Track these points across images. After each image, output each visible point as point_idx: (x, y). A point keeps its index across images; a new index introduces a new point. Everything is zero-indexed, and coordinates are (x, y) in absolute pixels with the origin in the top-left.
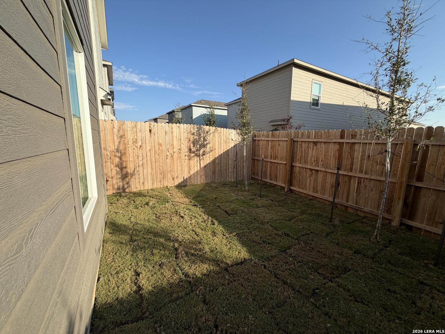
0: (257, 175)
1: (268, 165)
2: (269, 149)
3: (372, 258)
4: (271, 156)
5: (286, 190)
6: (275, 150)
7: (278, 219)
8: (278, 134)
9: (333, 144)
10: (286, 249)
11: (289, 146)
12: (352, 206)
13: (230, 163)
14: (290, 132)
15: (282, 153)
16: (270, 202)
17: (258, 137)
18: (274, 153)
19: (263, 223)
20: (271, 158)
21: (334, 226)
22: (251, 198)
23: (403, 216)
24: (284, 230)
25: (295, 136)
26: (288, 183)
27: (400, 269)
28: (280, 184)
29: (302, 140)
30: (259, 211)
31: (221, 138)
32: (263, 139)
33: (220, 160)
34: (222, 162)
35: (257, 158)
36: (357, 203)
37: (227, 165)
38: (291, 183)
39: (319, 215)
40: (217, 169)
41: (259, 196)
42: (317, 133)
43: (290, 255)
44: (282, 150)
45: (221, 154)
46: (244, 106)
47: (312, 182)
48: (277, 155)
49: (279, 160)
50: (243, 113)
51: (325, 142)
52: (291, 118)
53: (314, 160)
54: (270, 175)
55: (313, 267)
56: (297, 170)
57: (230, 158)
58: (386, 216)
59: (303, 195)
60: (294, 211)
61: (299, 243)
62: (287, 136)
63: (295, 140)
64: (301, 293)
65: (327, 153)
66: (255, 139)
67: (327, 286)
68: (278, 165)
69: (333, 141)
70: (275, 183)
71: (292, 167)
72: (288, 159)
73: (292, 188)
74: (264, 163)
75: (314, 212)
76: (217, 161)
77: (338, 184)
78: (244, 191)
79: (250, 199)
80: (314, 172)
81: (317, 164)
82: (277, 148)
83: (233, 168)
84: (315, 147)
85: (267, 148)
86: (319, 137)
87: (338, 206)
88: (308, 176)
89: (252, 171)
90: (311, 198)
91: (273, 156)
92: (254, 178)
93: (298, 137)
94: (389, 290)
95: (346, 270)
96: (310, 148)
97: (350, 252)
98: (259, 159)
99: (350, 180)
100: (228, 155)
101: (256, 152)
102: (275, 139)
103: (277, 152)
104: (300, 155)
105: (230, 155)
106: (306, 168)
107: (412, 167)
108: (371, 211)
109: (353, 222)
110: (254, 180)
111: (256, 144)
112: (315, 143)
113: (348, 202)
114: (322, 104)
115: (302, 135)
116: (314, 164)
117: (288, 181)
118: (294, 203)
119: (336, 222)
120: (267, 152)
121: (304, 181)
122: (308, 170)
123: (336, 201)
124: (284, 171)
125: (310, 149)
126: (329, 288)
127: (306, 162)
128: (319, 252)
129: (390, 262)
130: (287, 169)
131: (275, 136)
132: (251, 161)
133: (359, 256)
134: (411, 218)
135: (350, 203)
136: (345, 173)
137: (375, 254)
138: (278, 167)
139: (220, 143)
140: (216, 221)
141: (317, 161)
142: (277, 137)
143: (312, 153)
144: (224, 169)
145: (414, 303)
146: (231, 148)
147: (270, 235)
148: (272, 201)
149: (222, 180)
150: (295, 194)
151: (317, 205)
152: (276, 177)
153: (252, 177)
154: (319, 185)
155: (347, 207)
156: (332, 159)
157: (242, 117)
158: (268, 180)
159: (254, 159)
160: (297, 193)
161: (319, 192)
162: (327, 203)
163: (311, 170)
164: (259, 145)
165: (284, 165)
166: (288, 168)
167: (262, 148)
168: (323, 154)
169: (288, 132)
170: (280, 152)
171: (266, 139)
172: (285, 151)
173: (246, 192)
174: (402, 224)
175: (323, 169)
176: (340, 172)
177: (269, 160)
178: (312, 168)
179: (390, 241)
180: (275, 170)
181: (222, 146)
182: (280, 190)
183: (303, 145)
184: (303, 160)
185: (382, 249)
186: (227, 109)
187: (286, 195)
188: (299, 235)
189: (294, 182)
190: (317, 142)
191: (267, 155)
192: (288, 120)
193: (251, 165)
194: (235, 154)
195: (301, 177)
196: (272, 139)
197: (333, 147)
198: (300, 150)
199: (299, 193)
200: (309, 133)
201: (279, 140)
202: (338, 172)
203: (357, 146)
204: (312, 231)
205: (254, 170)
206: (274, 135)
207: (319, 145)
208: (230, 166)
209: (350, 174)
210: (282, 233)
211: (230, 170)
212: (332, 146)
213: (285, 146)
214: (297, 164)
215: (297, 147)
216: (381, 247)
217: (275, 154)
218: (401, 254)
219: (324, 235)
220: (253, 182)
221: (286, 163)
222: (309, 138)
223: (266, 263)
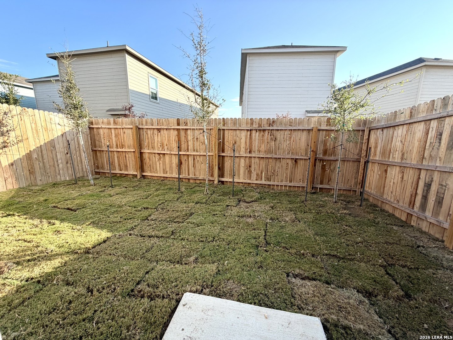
0: (103, 168)
1: (114, 155)
2: (114, 138)
3: (205, 203)
4: (117, 145)
5: (139, 177)
6: (120, 138)
7: (136, 200)
8: (120, 121)
9: (172, 130)
10: (147, 218)
11: (135, 133)
12: (192, 177)
13: (59, 157)
14: (134, 120)
15: (128, 140)
16: (124, 189)
17: (96, 124)
18: (119, 142)
19: (120, 207)
20: (117, 147)
21: (182, 193)
22: (100, 190)
23: (219, 176)
24: (143, 206)
25: (140, 123)
26: (140, 170)
27: (219, 204)
28: (132, 172)
29: (147, 127)
30: (114, 198)
31: (36, 123)
32: (103, 127)
33: (40, 154)
34: (45, 156)
35: (99, 149)
36: (194, 175)
37: (53, 159)
38: (142, 169)
39: (170, 189)
40: (37, 167)
41: (110, 187)
42: (159, 120)
43: (152, 220)
44: (128, 138)
45: (41, 146)
46: (71, 83)
47: (161, 165)
48: (123, 143)
49: (127, 148)
50: (70, 92)
51: (166, 129)
52: (132, 106)
53: (160, 145)
54: (119, 165)
55: (170, 221)
56: (146, 156)
57: (57, 150)
58: (211, 179)
59: (156, 178)
60: (150, 190)
61: (157, 210)
62: (132, 123)
63: (140, 127)
64: (164, 237)
65: (169, 138)
66: (92, 126)
67: (181, 226)
68: (126, 154)
69: (172, 128)
70: (126, 173)
71: (141, 153)
72: (136, 146)
73: (144, 174)
74: (110, 153)
75: (166, 187)
76: (35, 156)
77: (180, 163)
78: (89, 186)
79: (100, 192)
80: (161, 155)
81: (163, 148)
82: (122, 136)
83: (65, 163)
84: (159, 134)
85: (111, 136)
86: (161, 125)
87: (184, 180)
88: (157, 160)
89: (94, 164)
90: (163, 179)
91: (120, 145)
92: (99, 172)
93: (142, 125)
94: (214, 215)
95: (191, 214)
96: (155, 134)
97: (193, 204)
98: (102, 150)
99: (188, 158)
100: (54, 147)
101: (97, 143)
102: (118, 127)
103: (123, 141)
104: (147, 142)
105: (57, 146)
106: (154, 153)
107: (219, 144)
108: (203, 178)
109: (194, 187)
110: (99, 175)
111: (95, 133)
112: (159, 130)
113: (189, 175)
114: (161, 99)
115: (146, 123)
116: (161, 149)
117: (140, 168)
118: (148, 186)
119: (183, 189)
120: (111, 141)
121: (154, 166)
122: (156, 154)
123: (181, 176)
124: (133, 159)
125: (155, 136)
126: (182, 226)
127: (153, 148)
128: (173, 211)
129: (214, 202)
130: (137, 157)
131: (118, 123)
132: (91, 153)
133: (199, 205)
134: (223, 176)
135: (191, 176)
136: (184, 153)
137: (207, 200)
138: (127, 156)
139: (37, 131)
140: (55, 221)
141: (162, 146)
142: (121, 124)
143: (157, 139)
144: (50, 166)
145: (224, 215)
146: (56, 137)
147: (131, 213)
148: (126, 188)
149: (49, 180)
150: (148, 179)
151: (168, 183)
152: (126, 167)
153: (96, 172)
154: (168, 166)
155: (189, 179)
156: (174, 143)
157: (69, 96)
158: (117, 171)
159: (96, 151)
160: (149, 177)
161: (168, 173)
162: (175, 180)
163: (159, 154)
164: (99, 134)
165: (132, 153)
166: (138, 155)
167: (104, 137)
168: (167, 139)
169: (132, 120)
170: (126, 140)
171: (108, 127)
172: (132, 139)
173: (92, 187)
174: (219, 181)
175: (168, 152)
176: (180, 153)
177: (115, 150)
178: (159, 152)
179: (214, 192)
180: (124, 160)
181: (41, 134)
182: (133, 178)
183: (149, 131)
184: (151, 146)
185: (210, 197)
186: (32, 87)
187: (139, 181)
188: (157, 205)
189: (146, 167)
190: (160, 129)
191: (111, 144)
192: (130, 108)
193: (92, 158)
194: (66, 144)
195: (151, 162)
196: (115, 127)
197: (173, 133)
198: (147, 137)
199: (152, 177)
200: (152, 120)
201: (124, 127)
202: (179, 153)
203: (189, 131)
204: (166, 200)
205: (97, 163)
206: (116, 122)
207: (162, 131)
208: (59, 161)
209: (188, 153)
210: (142, 208)
211: (61, 166)
212: (172, 131)
213: (131, 133)
214: (145, 151)
215: (143, 134)
216: (210, 195)
217: (121, 142)
218: (219, 196)
219: (175, 200)
220: (98, 176)
221: (134, 150)
222: (153, 125)
223: (132, 232)
